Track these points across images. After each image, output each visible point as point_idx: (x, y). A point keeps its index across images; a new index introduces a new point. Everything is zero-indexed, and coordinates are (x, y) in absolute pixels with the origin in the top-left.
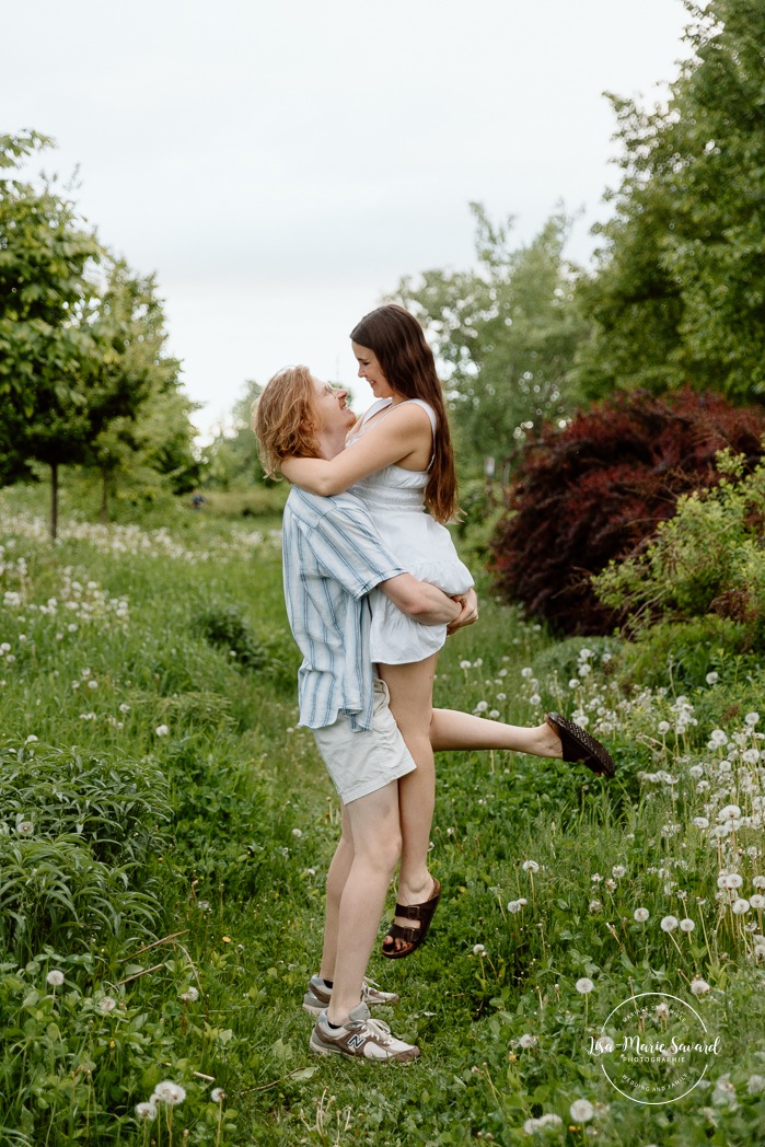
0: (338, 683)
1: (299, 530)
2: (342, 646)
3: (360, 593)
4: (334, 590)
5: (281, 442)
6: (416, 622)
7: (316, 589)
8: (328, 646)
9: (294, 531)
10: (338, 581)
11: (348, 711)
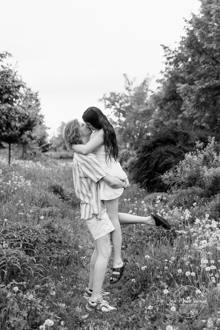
0: (92, 207)
1: (78, 164)
2: (92, 196)
3: (96, 181)
4: (89, 181)
5: (71, 140)
6: (112, 188)
7: (84, 181)
8: (88, 196)
9: (77, 165)
10: (90, 178)
11: (95, 214)
